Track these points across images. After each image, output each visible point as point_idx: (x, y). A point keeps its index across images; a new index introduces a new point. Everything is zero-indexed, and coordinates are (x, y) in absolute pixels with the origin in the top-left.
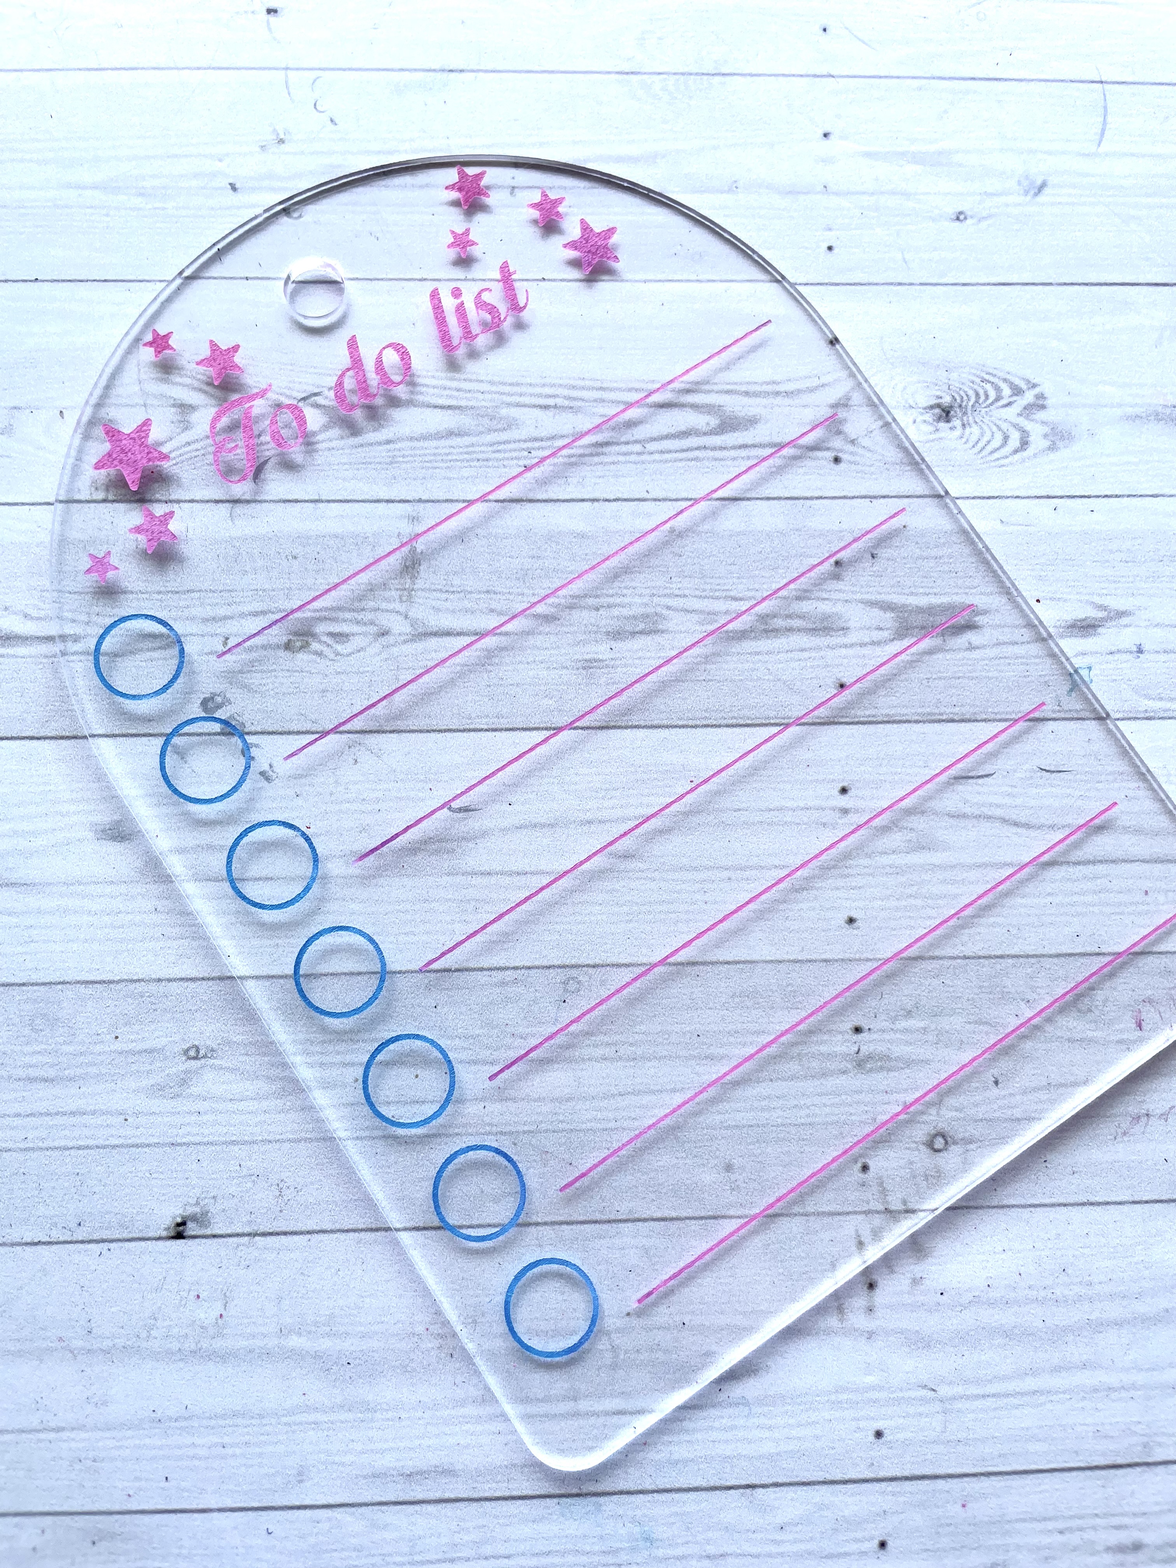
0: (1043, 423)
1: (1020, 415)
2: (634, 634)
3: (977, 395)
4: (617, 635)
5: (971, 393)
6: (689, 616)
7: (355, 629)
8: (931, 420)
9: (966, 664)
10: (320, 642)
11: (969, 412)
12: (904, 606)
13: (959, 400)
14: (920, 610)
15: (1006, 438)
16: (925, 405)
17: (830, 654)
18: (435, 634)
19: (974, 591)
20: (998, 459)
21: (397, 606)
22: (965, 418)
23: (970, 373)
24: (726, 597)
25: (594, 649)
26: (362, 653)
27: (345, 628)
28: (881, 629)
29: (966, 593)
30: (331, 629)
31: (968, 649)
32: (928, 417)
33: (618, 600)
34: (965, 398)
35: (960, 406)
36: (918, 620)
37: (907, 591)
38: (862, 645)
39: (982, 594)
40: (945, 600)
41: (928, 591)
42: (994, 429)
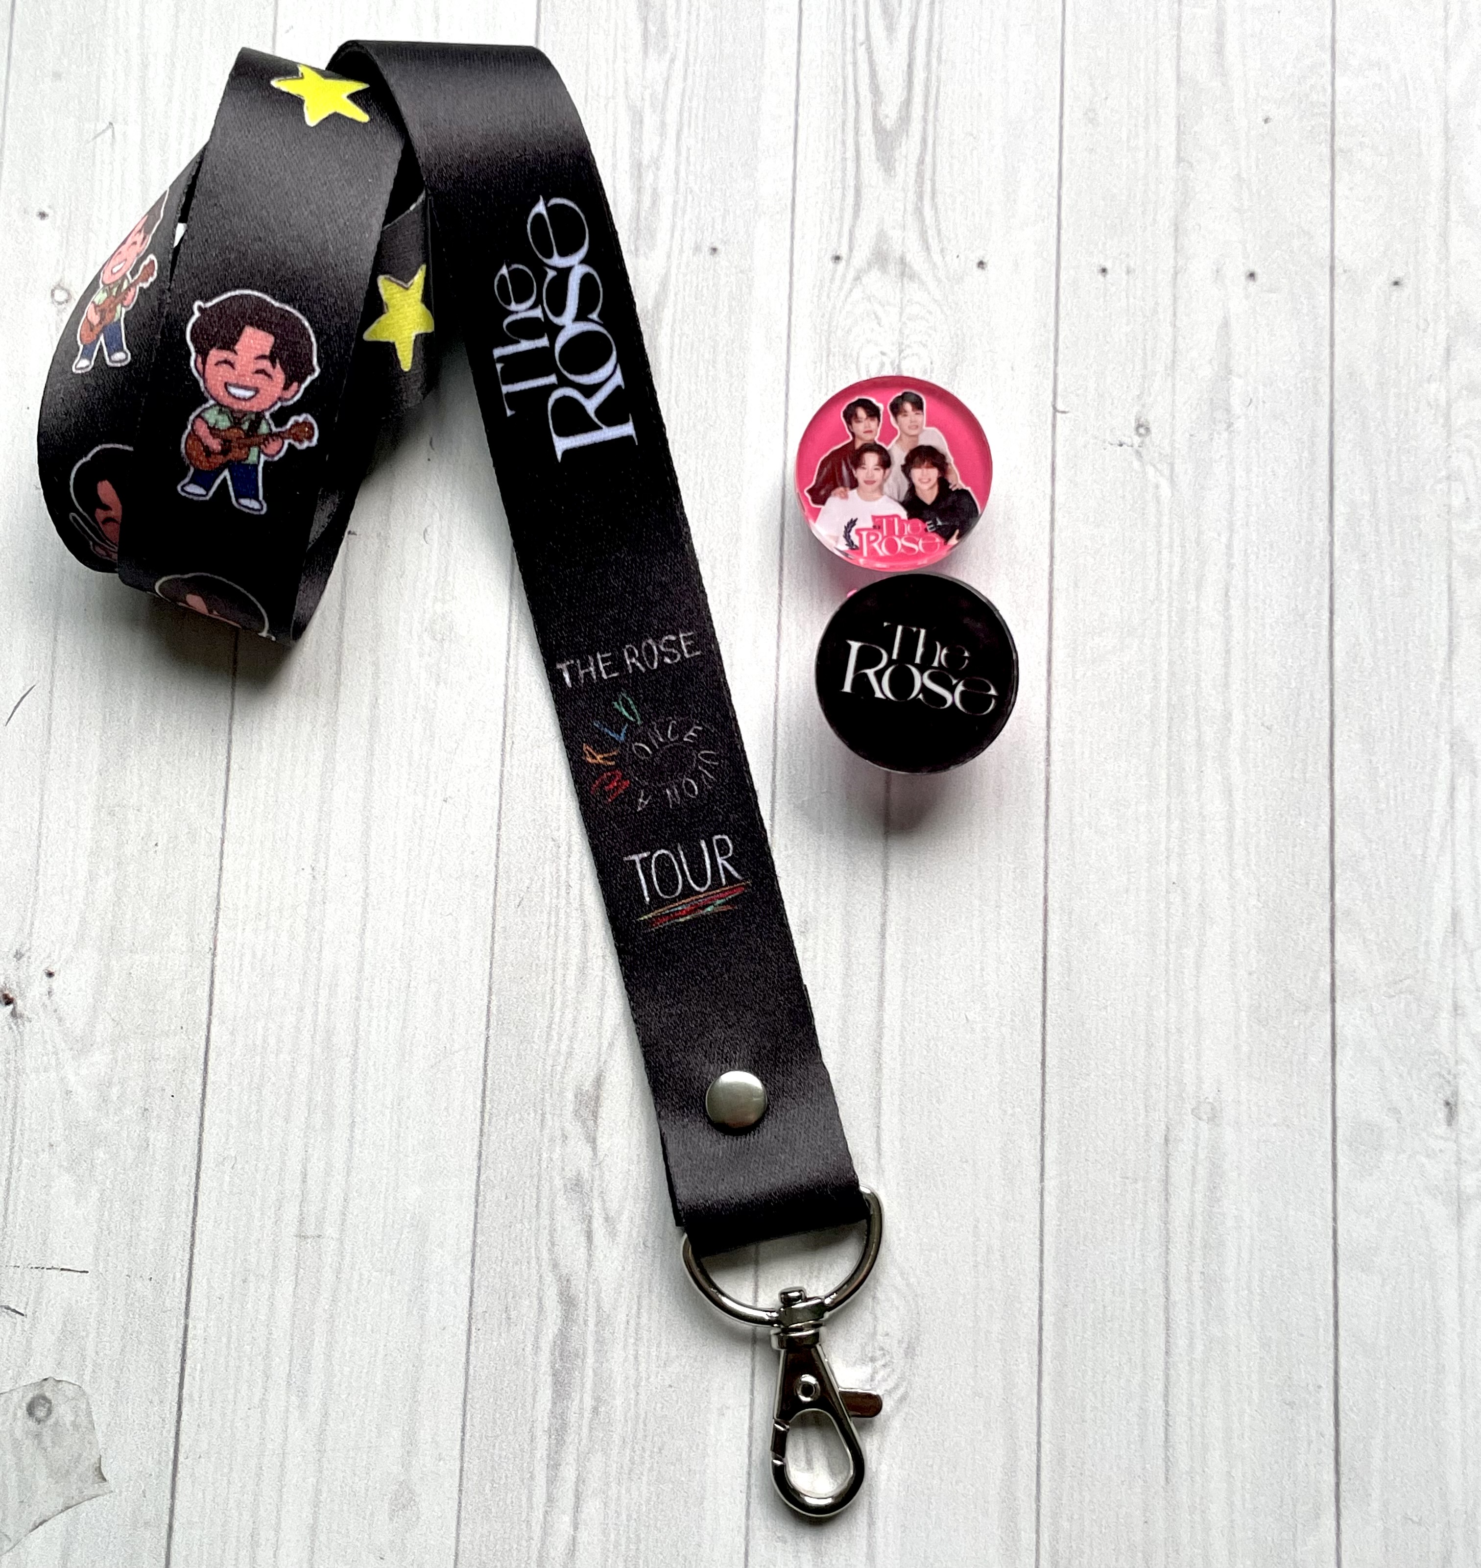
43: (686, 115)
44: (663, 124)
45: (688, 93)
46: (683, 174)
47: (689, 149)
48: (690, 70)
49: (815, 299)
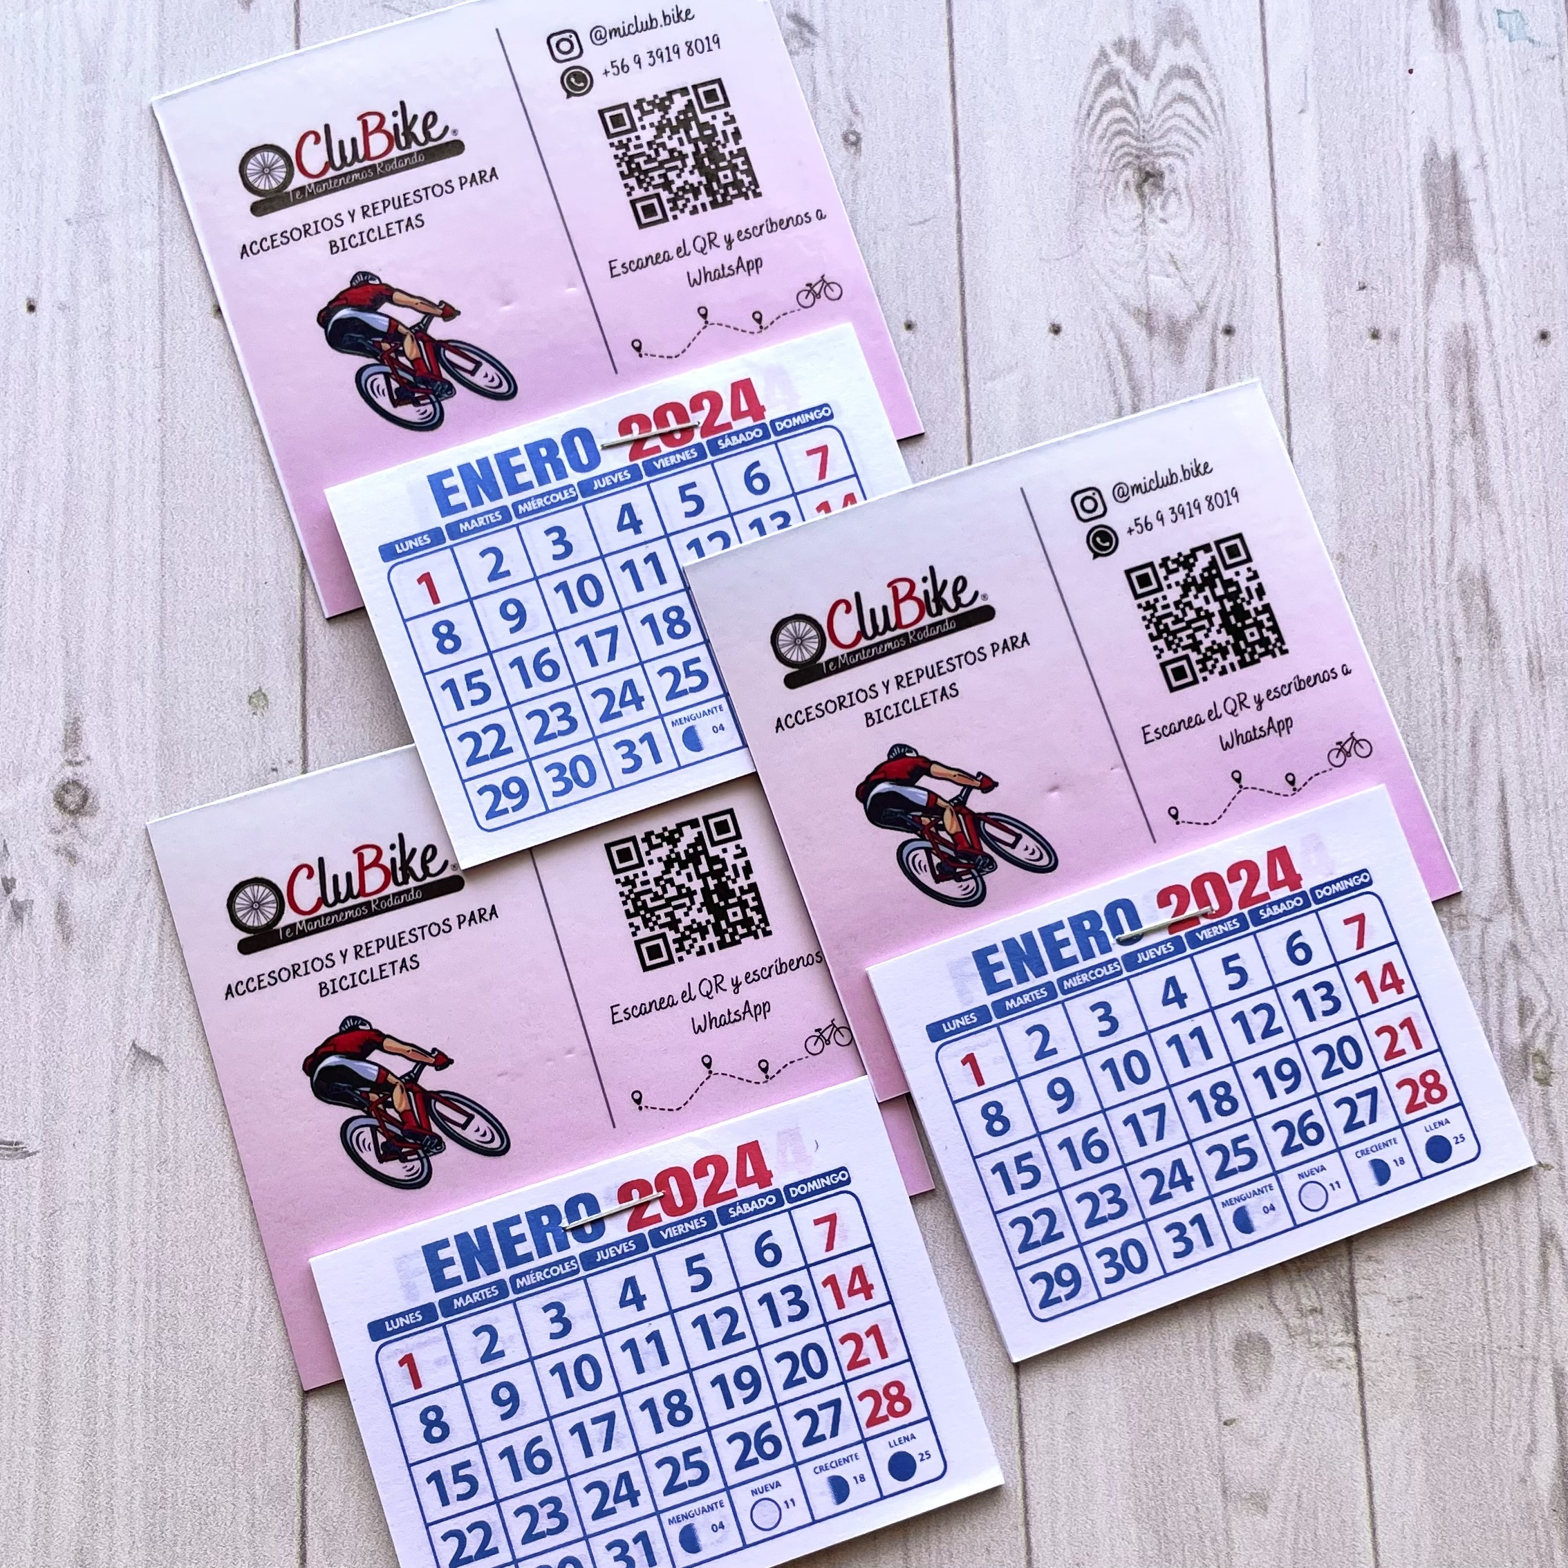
0: (1157, 46)
1: (1147, 77)
2: (1489, 611)
3: (1119, 133)
4: (1493, 633)
5: (1118, 141)
6: (1460, 536)
7: (1511, 987)
8: (1160, 199)
9: (1505, 172)
10: (1533, 1037)
11: (1145, 145)
12: (1430, 250)
13: (1130, 159)
14: (1435, 228)
15: (1182, 98)
16: (1138, 205)
17: (1499, 350)
18: (1510, 880)
19: (1404, 158)
20: (1214, 111)
21: (1475, 932)
22: (1156, 152)
23: (1089, 142)
24: (1431, 485)
25: (1513, 665)
26: (1546, 980)
27: (1512, 1002)
28: (1463, 282)
29: (1409, 167)
30: (1515, 1022)
31: (1484, 168)
32: (1157, 202)
33: (1444, 631)
34: (1126, 149)
35: (1138, 157)
36: (1448, 232)
37: (1408, 245)
38: (1486, 306)
39: (1407, 147)
40: (1419, 197)
41: (1407, 217)
42: (1168, 112)
43: (1426, 498)
44: (1452, 484)
45: (1427, 525)
46: (1422, 425)
47: (1418, 455)
48: (1428, 552)
49: (1249, 282)
